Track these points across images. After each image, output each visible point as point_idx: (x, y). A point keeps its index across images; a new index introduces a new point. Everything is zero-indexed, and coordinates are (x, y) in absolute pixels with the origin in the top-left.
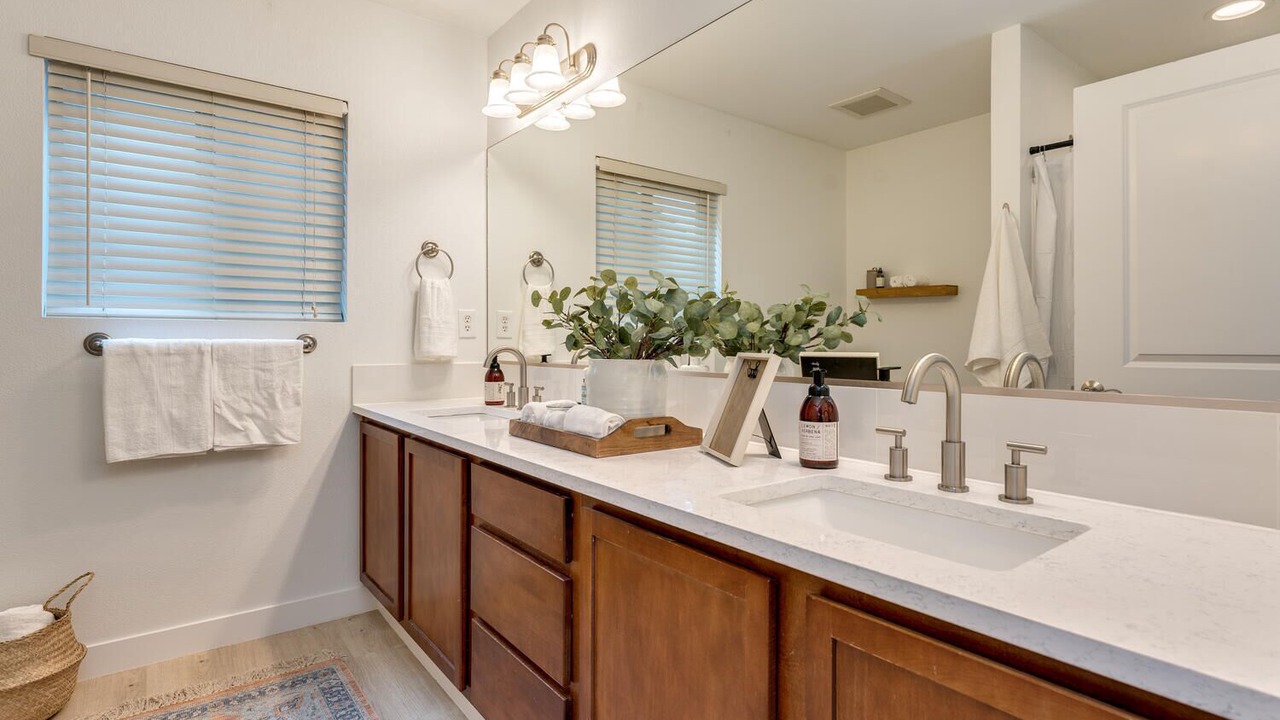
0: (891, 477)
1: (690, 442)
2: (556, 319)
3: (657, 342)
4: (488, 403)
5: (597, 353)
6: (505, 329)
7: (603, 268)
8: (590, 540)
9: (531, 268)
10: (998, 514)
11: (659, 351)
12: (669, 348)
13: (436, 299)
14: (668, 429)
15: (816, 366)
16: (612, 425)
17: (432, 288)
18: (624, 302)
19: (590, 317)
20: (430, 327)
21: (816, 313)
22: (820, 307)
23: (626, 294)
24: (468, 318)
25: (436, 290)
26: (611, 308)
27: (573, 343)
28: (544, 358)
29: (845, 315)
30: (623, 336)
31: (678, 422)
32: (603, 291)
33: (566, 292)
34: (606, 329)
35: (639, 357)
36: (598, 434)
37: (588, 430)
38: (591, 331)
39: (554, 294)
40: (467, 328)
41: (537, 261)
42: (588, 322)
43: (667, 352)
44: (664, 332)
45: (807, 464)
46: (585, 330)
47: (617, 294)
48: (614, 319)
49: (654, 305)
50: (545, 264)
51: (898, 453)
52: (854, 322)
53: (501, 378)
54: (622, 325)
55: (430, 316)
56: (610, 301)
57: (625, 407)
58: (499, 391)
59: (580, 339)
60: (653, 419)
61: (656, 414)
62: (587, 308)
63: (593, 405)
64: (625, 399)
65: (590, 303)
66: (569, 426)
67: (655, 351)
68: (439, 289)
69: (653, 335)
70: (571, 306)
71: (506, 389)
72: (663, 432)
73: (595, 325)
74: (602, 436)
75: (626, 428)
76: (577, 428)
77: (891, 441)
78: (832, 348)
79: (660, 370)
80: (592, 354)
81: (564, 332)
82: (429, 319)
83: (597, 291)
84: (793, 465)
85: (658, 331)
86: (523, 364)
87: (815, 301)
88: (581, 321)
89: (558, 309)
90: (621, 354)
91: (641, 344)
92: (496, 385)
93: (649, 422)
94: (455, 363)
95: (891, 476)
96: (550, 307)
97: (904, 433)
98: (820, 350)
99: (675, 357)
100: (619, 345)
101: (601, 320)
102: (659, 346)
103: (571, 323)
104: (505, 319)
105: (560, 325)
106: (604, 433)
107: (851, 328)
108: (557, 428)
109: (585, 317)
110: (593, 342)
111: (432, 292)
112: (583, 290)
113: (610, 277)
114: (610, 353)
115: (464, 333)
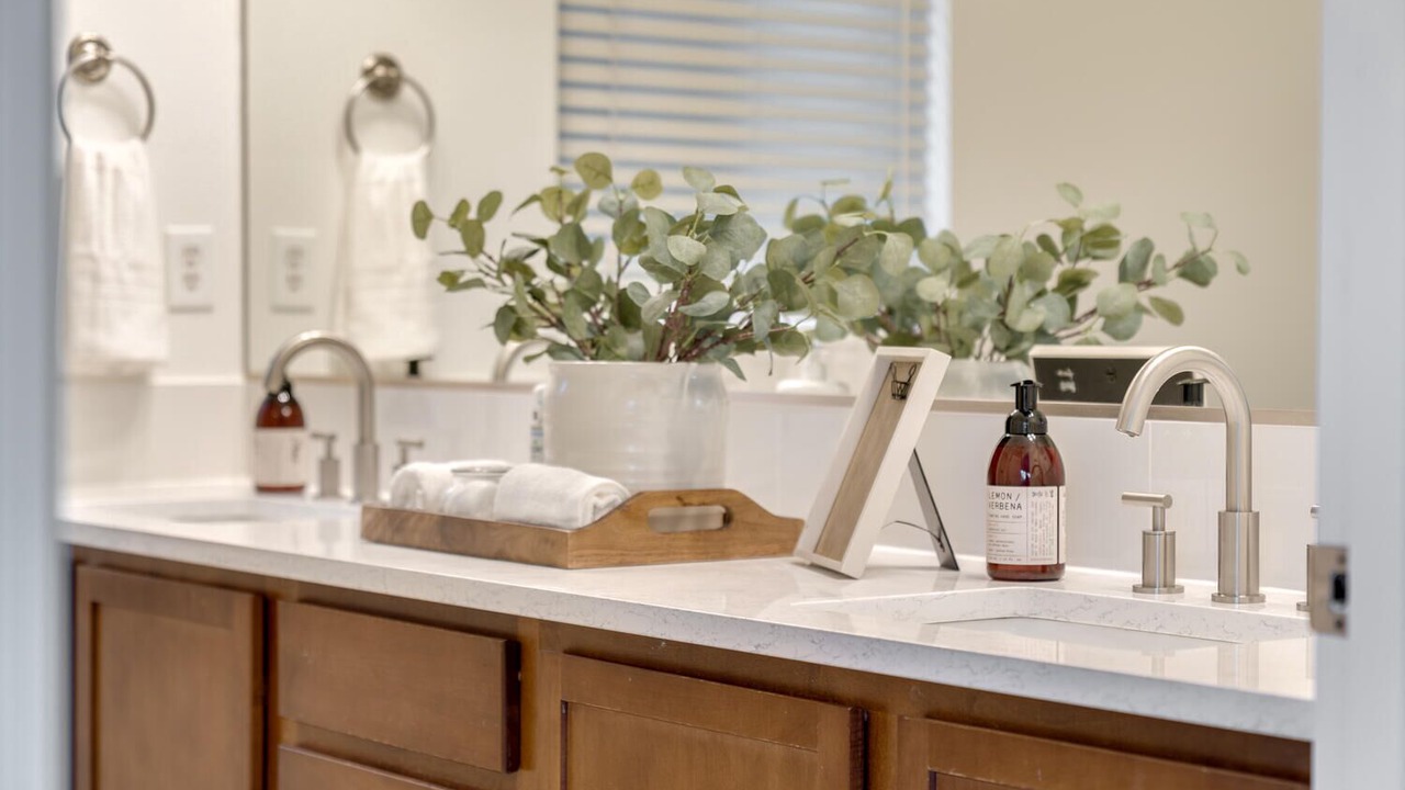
0: (1146, 586)
1: (776, 547)
2: (468, 267)
3: (700, 324)
4: (263, 490)
5: (567, 348)
6: (294, 282)
7: (578, 149)
8: (556, 712)
9: (369, 106)
10: (1276, 627)
11: (706, 344)
12: (729, 336)
13: (108, 200)
14: (727, 519)
15: (1066, 379)
16: (602, 502)
17: (101, 169)
18: (631, 232)
19: (551, 264)
20: (96, 278)
21: (1099, 252)
22: (1101, 240)
23: (636, 212)
24: (192, 252)
25: (109, 178)
26: (600, 241)
27: (510, 324)
28: (414, 367)
29: (1160, 258)
30: (626, 311)
31: (747, 503)
32: (578, 205)
33: (491, 203)
34: (587, 292)
35: (661, 356)
36: (571, 520)
37: (550, 513)
38: (551, 298)
39: (463, 206)
40: (191, 281)
41: (385, 83)
42: (543, 275)
43: (722, 347)
44: (713, 301)
45: (999, 573)
46: (538, 296)
47: (614, 209)
48: (606, 267)
49: (686, 248)
50: (407, 93)
51: (1159, 539)
52: (1184, 275)
53: (295, 419)
54: (624, 283)
55: (95, 248)
56: (597, 226)
57: (632, 468)
58: (297, 455)
59: (527, 315)
60: (691, 492)
61: (699, 483)
62: (543, 243)
63: (560, 460)
64: (631, 449)
65: (549, 229)
66: (503, 510)
67: (697, 342)
68: (117, 172)
69: (689, 310)
70: (502, 236)
71: (316, 450)
72: (717, 523)
73: (561, 283)
74: (580, 524)
75: (631, 510)
76: (525, 510)
77: (1144, 517)
78: (1122, 336)
79: (708, 387)
80: (555, 350)
81: (491, 300)
82: (91, 258)
83: (567, 200)
84: (978, 578)
85: (699, 298)
86: (364, 381)
87: (1089, 226)
88: (529, 274)
89: (474, 245)
90: (622, 351)
91: (666, 329)
92: (282, 437)
93: (682, 498)
94: (161, 379)
95: (1144, 586)
96: (454, 239)
97: (1167, 501)
98: (1087, 342)
99: (742, 359)
100: (619, 331)
101: (575, 272)
102: (707, 333)
103: (507, 279)
104: (295, 254)
105: (478, 283)
106: (584, 518)
107: (1177, 290)
108: (479, 516)
109: (538, 263)
110: (559, 324)
111: (101, 185)
112: (534, 198)
113: (598, 170)
114: (596, 346)
115: (182, 296)
